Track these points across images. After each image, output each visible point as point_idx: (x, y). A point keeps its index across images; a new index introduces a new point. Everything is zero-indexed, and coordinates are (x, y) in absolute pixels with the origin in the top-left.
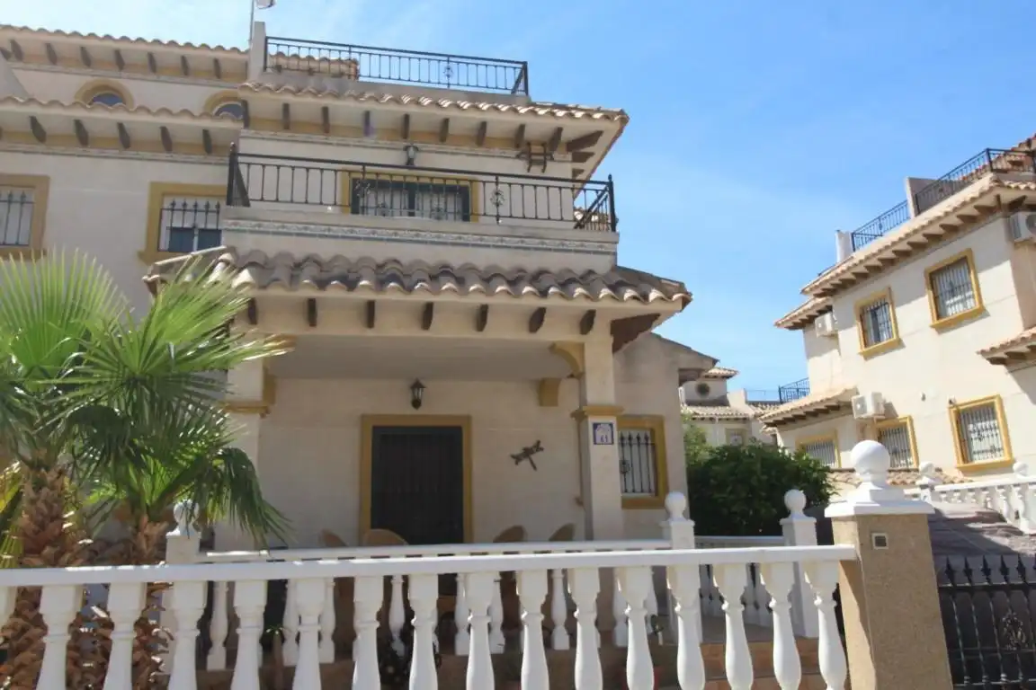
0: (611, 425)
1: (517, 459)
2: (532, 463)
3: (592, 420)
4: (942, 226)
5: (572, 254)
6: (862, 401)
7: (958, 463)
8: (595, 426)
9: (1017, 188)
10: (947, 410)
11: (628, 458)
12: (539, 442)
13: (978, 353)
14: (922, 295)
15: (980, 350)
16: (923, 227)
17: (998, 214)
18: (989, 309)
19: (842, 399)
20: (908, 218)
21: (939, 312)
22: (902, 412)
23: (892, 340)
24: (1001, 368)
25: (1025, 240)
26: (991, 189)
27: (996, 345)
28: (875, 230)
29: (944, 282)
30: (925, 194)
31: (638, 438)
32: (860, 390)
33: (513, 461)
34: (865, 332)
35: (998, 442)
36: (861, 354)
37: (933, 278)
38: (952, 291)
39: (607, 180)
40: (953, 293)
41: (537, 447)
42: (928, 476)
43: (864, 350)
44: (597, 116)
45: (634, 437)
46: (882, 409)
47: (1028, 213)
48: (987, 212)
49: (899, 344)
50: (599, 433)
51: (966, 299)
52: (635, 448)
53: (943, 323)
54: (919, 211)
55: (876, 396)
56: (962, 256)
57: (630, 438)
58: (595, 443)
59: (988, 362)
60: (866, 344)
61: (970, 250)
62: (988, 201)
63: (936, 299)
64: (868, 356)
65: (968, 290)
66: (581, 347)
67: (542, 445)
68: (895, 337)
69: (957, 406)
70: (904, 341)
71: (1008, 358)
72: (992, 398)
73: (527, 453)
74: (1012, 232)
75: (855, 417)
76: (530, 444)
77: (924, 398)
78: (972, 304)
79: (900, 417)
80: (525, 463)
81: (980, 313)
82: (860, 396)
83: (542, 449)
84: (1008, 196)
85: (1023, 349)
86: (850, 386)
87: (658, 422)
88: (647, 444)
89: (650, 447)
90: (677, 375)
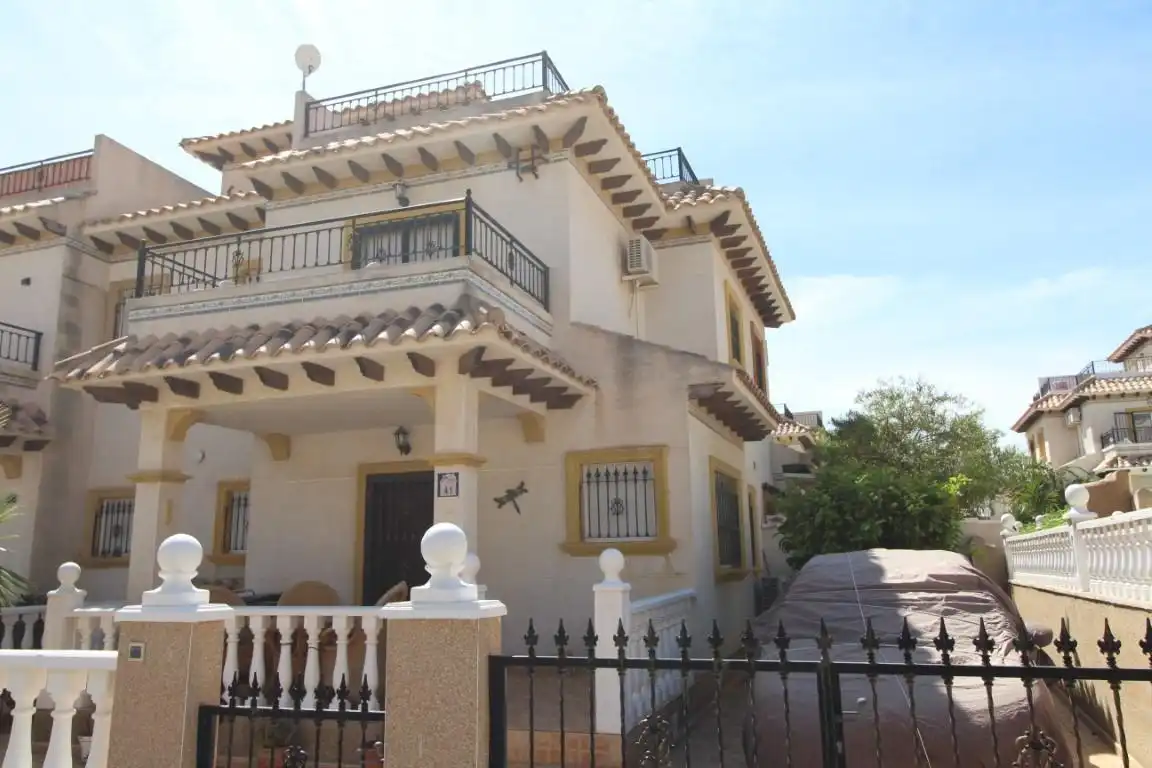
0: (456, 475)
1: (501, 502)
2: (516, 505)
3: (438, 471)
8: (440, 477)
11: (622, 496)
12: (522, 484)
31: (635, 473)
33: (497, 504)
41: (522, 489)
45: (640, 470)
50: (444, 484)
52: (631, 484)
57: (616, 473)
58: (439, 495)
66: (433, 390)
67: (525, 487)
73: (511, 495)
76: (514, 486)
80: (509, 506)
83: (526, 491)
87: (658, 452)
88: (645, 480)
89: (650, 483)
90: (686, 394)
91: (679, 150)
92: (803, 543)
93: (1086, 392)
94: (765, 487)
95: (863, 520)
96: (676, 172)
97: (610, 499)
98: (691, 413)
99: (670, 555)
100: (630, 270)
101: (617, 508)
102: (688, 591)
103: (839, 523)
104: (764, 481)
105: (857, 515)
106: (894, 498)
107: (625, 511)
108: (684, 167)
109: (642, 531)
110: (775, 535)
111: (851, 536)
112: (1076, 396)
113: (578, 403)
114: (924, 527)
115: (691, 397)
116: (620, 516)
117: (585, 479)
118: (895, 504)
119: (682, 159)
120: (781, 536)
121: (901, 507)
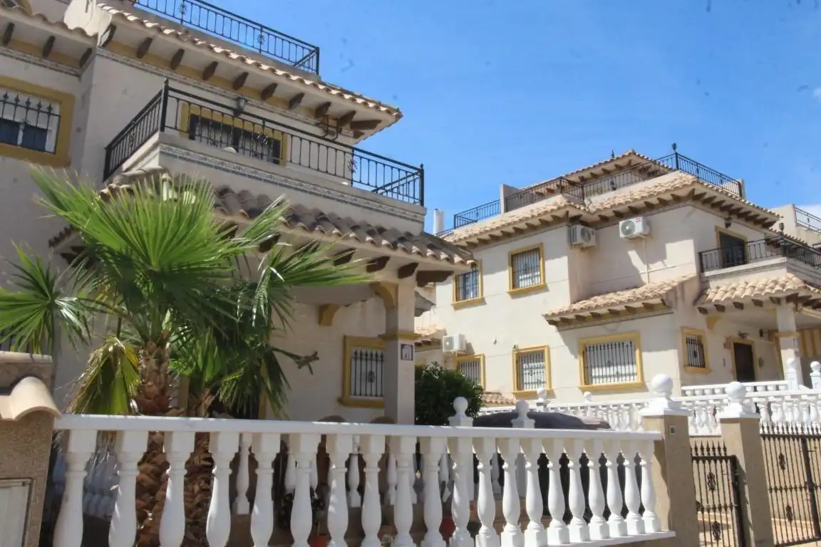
0: (412, 346)
2: (310, 369)
3: (400, 342)
4: (527, 224)
5: (398, 219)
6: (450, 340)
7: (514, 390)
8: (403, 346)
9: (579, 208)
10: (511, 352)
13: (543, 315)
14: (503, 269)
15: (544, 313)
16: (515, 222)
17: (564, 224)
18: (549, 286)
19: (435, 337)
20: (499, 213)
21: (515, 284)
22: (477, 351)
23: (477, 298)
24: (553, 328)
25: (579, 244)
26: (565, 206)
27: (556, 312)
28: (473, 217)
29: (521, 263)
30: (514, 199)
32: (448, 333)
34: (457, 290)
35: (544, 378)
36: (453, 305)
37: (514, 258)
38: (526, 270)
39: (419, 167)
40: (526, 272)
41: (315, 357)
42: (542, 397)
43: (456, 302)
44: (383, 109)
46: (464, 347)
47: (582, 227)
48: (557, 220)
49: (482, 302)
50: (405, 351)
51: (535, 277)
53: (517, 291)
54: (507, 210)
55: (461, 337)
56: (536, 247)
58: (402, 358)
59: (547, 323)
60: (457, 299)
61: (542, 244)
62: (560, 214)
63: (513, 273)
64: (457, 307)
65: (537, 271)
66: (396, 287)
67: (318, 355)
68: (480, 297)
69: (518, 350)
70: (487, 300)
71: (561, 322)
72: (544, 347)
73: (307, 360)
74: (571, 237)
75: (444, 350)
76: (310, 354)
77: (495, 342)
78: (538, 281)
79: (475, 354)
80: (305, 368)
81: (543, 288)
82: (448, 336)
83: (318, 359)
84: (573, 213)
85: (571, 316)
86: (440, 328)
116: (373, 383)
117: (353, 356)
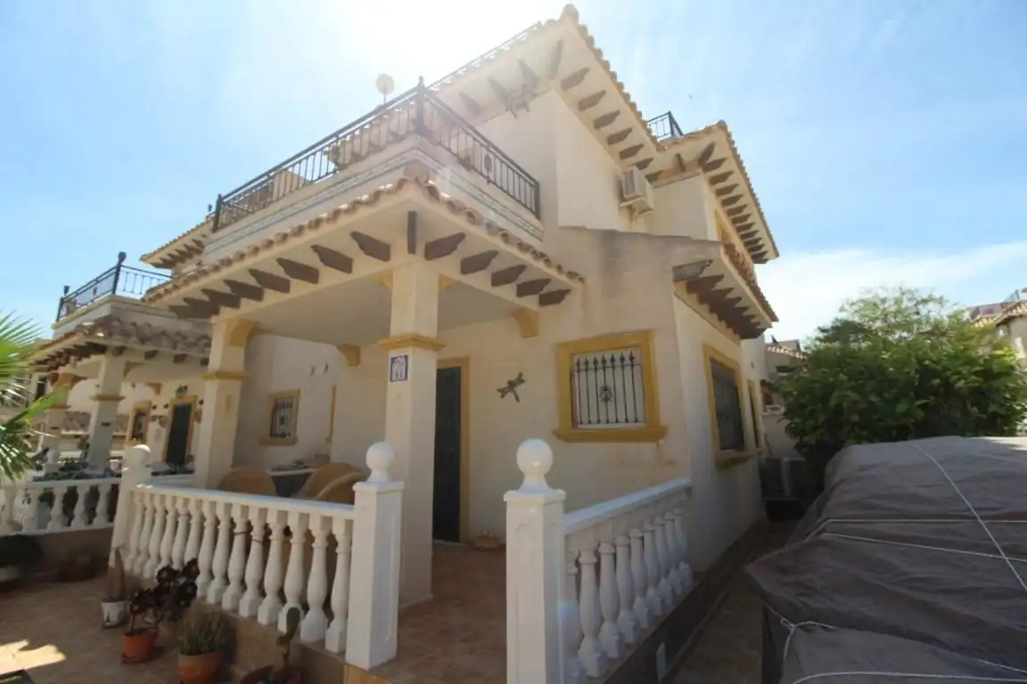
0: (406, 358)
1: (503, 392)
2: (515, 395)
3: (392, 355)
8: (393, 360)
11: (610, 384)
12: (521, 375)
31: (622, 359)
33: (500, 394)
41: (520, 380)
45: (617, 358)
50: (395, 368)
52: (618, 370)
57: (613, 360)
58: (391, 380)
67: (524, 378)
73: (512, 385)
83: (524, 381)
87: (644, 337)
88: (632, 365)
89: (636, 369)
90: (671, 277)
91: (669, 113)
92: (816, 428)
93: (1014, 313)
94: (763, 383)
95: (897, 400)
96: (668, 130)
97: (599, 387)
98: (676, 295)
99: (661, 442)
100: (625, 196)
101: (606, 394)
102: (683, 481)
103: (863, 406)
104: (761, 378)
105: (887, 395)
106: (934, 374)
107: (612, 399)
108: (675, 129)
109: (631, 417)
110: (779, 421)
111: (880, 420)
112: (1006, 316)
113: (568, 297)
114: (983, 408)
115: (676, 280)
116: (609, 403)
117: (576, 368)
118: (937, 381)
119: (672, 122)
120: (787, 422)
121: (947, 385)
